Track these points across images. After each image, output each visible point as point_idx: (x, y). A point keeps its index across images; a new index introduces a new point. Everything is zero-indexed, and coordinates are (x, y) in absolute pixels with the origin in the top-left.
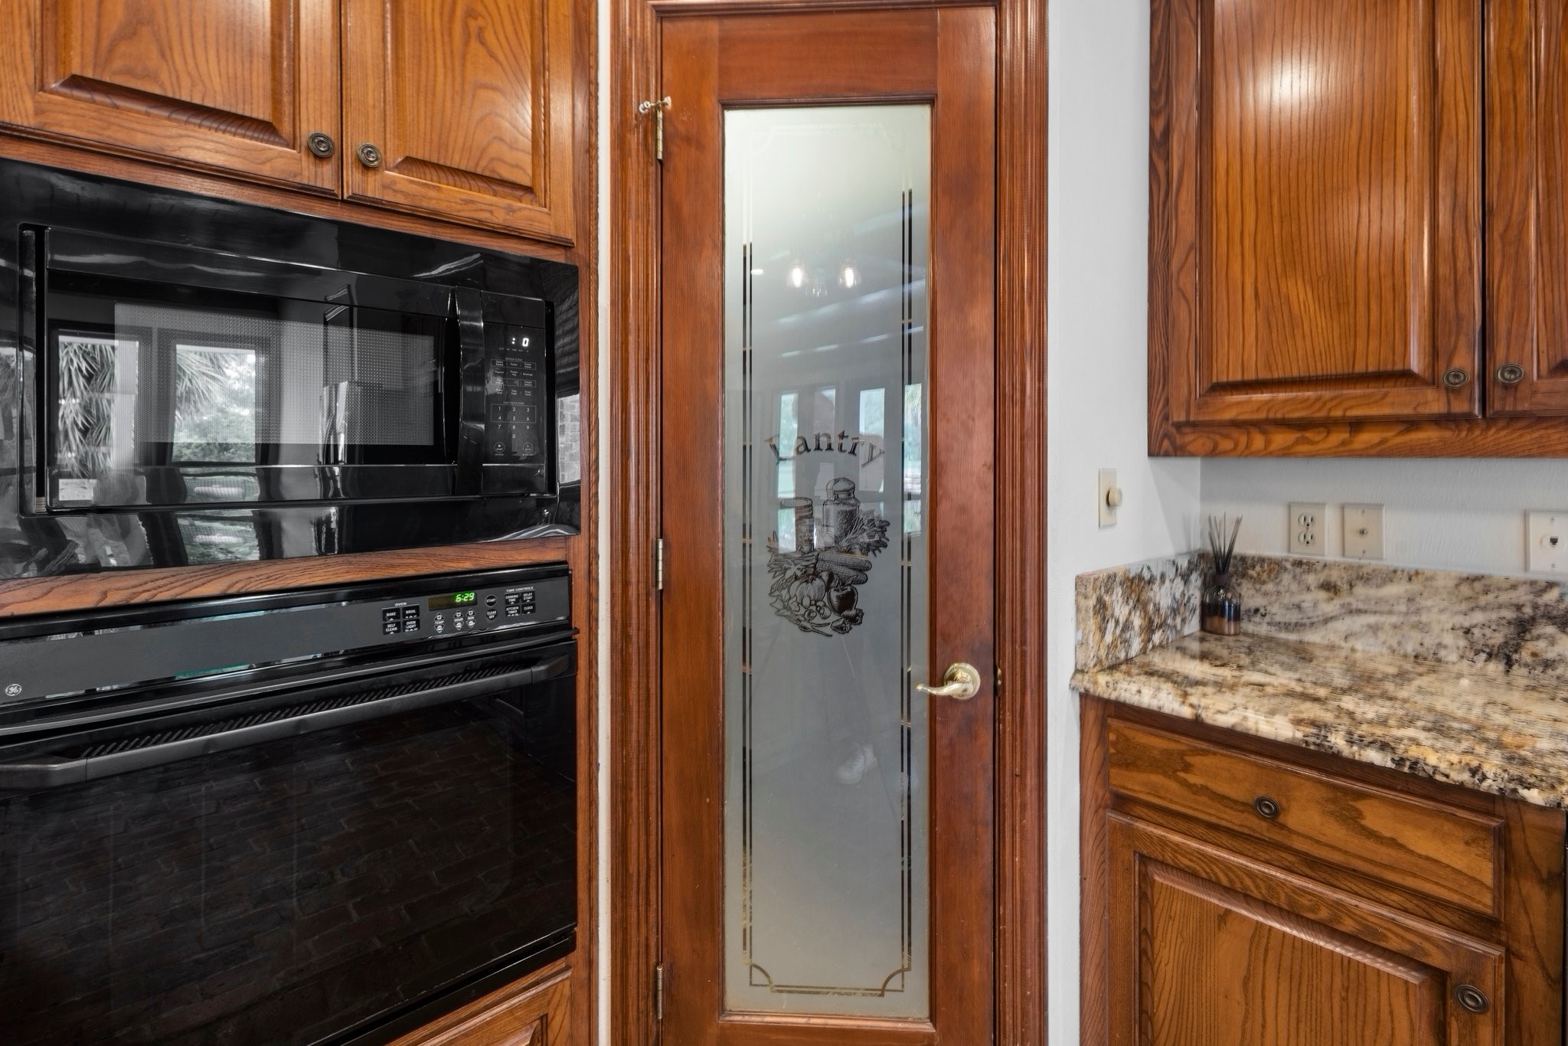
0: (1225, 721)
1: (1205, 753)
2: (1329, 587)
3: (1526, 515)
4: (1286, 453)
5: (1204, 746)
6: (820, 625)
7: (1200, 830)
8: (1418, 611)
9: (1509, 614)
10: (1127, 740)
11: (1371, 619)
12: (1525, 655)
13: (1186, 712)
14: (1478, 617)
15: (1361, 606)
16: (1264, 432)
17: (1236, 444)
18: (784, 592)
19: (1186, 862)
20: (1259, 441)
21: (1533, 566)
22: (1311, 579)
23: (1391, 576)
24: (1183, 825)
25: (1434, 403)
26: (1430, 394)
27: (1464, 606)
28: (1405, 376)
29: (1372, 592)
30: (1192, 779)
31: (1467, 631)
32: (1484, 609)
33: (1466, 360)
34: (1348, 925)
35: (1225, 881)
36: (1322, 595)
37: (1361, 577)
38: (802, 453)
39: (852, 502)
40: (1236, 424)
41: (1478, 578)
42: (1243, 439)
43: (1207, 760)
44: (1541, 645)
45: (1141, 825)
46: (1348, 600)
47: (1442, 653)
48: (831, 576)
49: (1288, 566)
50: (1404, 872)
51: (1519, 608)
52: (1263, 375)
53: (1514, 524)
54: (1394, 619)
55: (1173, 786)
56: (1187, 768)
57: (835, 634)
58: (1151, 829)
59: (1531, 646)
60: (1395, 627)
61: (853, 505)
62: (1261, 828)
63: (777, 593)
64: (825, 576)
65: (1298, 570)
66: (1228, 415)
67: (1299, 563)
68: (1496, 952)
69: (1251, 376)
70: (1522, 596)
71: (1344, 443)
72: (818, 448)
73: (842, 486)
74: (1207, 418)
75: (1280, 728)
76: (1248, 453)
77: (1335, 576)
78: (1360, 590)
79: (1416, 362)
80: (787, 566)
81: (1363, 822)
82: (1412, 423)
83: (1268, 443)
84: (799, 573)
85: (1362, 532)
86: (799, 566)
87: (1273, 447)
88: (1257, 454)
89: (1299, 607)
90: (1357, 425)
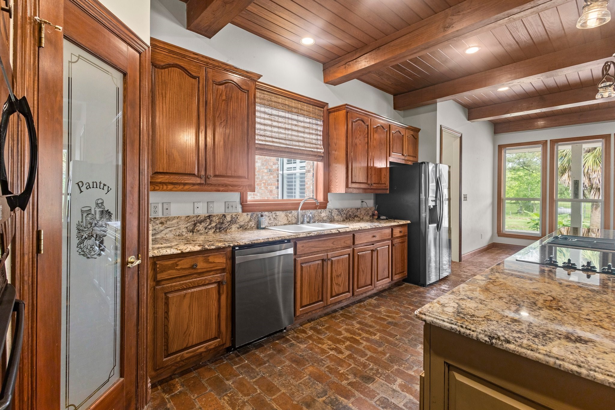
0: (187, 250)
1: (181, 260)
2: (162, 223)
3: (194, 203)
4: (171, 190)
5: (181, 259)
6: (93, 255)
7: (178, 279)
8: (179, 225)
9: (193, 223)
10: (162, 265)
11: (170, 229)
12: (195, 230)
13: (179, 252)
14: (189, 224)
15: (168, 226)
16: (166, 185)
17: (160, 188)
18: (82, 245)
19: (177, 288)
20: (165, 187)
21: (195, 213)
22: (158, 222)
23: (174, 218)
24: (174, 280)
25: (198, 181)
26: (198, 179)
27: (186, 222)
28: (194, 174)
29: (171, 223)
30: (178, 268)
31: (187, 228)
32: (189, 222)
33: (203, 173)
34: (207, 282)
35: (185, 287)
36: (160, 225)
37: (168, 219)
38: (88, 189)
39: (103, 207)
40: (160, 183)
41: (189, 216)
42: (161, 186)
43: (181, 262)
44: (198, 227)
45: (165, 286)
46: (166, 225)
47: (183, 233)
48: (97, 235)
49: (152, 219)
50: (215, 267)
51: (194, 221)
52: (168, 171)
53: (192, 205)
54: (175, 228)
55: (174, 271)
56: (177, 265)
57: (97, 257)
58: (168, 285)
59: (196, 228)
60: (175, 230)
61: (103, 208)
62: (192, 271)
63: (80, 246)
64: (95, 236)
65: (155, 220)
66: (159, 180)
67: (155, 218)
68: (225, 274)
69: (165, 171)
70: (195, 219)
71: (182, 188)
72: (93, 187)
73: (100, 201)
74: (154, 181)
75: (197, 248)
76: (163, 190)
77: (163, 220)
78: (168, 223)
79: (196, 173)
80: (83, 234)
81: (210, 261)
82: (194, 184)
83: (167, 187)
84: (87, 236)
85: (167, 209)
86: (87, 234)
87: (168, 189)
88: (164, 190)
89: (155, 229)
90: (185, 184)
